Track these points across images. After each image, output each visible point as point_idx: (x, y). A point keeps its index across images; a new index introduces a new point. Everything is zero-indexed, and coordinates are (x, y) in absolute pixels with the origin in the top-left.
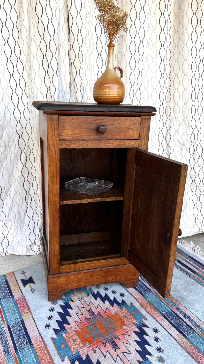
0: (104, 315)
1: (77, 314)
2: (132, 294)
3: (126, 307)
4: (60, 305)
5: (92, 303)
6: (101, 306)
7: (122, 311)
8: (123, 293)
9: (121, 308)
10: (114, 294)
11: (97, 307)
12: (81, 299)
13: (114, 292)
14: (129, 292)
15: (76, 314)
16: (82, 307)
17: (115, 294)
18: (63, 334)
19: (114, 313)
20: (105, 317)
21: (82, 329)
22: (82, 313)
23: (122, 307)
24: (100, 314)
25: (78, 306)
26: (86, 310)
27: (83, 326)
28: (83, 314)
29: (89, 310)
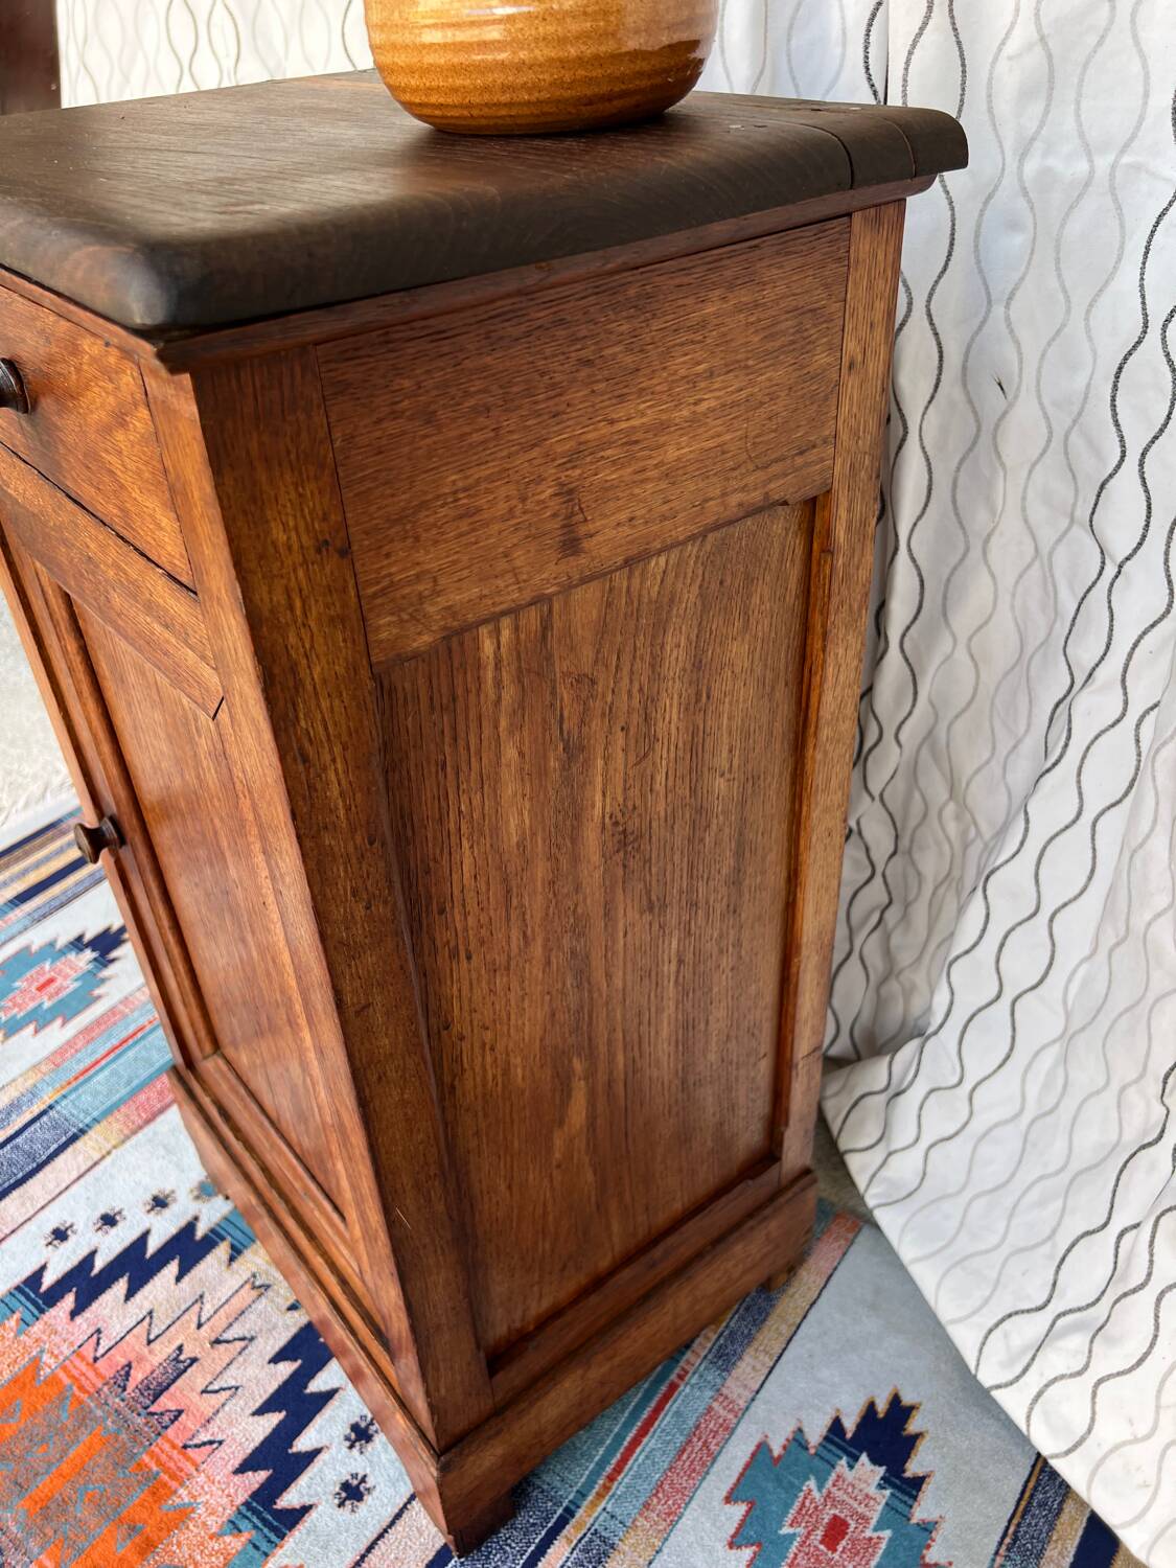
0: (167, 1447)
1: (148, 1319)
2: (376, 1551)
3: (250, 1547)
4: (196, 1219)
5: (244, 1349)
6: (227, 1408)
7: (211, 1537)
8: (375, 1493)
9: (234, 1527)
10: (347, 1438)
11: (216, 1392)
12: (260, 1287)
13: (360, 1435)
14: (392, 1524)
15: (150, 1313)
16: (199, 1317)
17: (348, 1444)
18: (15, 1317)
19: (186, 1500)
20: (146, 1458)
21: (53, 1380)
22: (157, 1337)
23: (244, 1524)
24: (166, 1427)
25: (207, 1295)
26: (180, 1348)
27: (73, 1377)
28: (149, 1342)
29: (182, 1358)
